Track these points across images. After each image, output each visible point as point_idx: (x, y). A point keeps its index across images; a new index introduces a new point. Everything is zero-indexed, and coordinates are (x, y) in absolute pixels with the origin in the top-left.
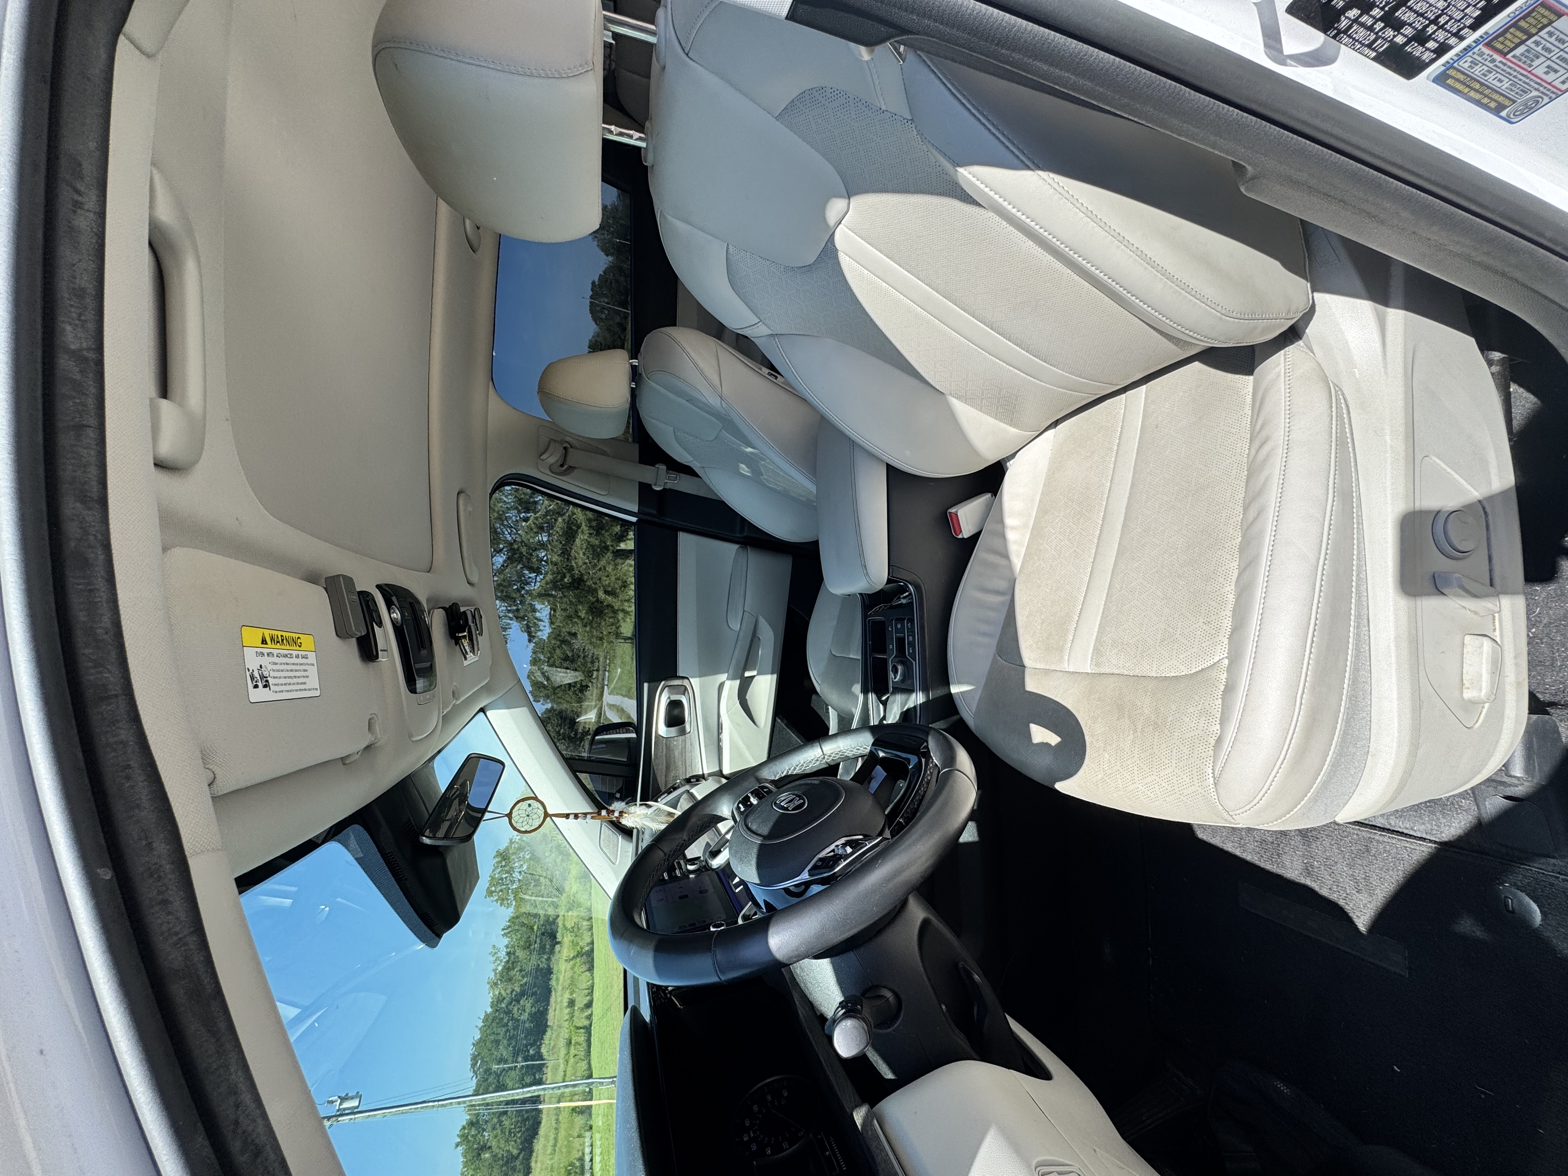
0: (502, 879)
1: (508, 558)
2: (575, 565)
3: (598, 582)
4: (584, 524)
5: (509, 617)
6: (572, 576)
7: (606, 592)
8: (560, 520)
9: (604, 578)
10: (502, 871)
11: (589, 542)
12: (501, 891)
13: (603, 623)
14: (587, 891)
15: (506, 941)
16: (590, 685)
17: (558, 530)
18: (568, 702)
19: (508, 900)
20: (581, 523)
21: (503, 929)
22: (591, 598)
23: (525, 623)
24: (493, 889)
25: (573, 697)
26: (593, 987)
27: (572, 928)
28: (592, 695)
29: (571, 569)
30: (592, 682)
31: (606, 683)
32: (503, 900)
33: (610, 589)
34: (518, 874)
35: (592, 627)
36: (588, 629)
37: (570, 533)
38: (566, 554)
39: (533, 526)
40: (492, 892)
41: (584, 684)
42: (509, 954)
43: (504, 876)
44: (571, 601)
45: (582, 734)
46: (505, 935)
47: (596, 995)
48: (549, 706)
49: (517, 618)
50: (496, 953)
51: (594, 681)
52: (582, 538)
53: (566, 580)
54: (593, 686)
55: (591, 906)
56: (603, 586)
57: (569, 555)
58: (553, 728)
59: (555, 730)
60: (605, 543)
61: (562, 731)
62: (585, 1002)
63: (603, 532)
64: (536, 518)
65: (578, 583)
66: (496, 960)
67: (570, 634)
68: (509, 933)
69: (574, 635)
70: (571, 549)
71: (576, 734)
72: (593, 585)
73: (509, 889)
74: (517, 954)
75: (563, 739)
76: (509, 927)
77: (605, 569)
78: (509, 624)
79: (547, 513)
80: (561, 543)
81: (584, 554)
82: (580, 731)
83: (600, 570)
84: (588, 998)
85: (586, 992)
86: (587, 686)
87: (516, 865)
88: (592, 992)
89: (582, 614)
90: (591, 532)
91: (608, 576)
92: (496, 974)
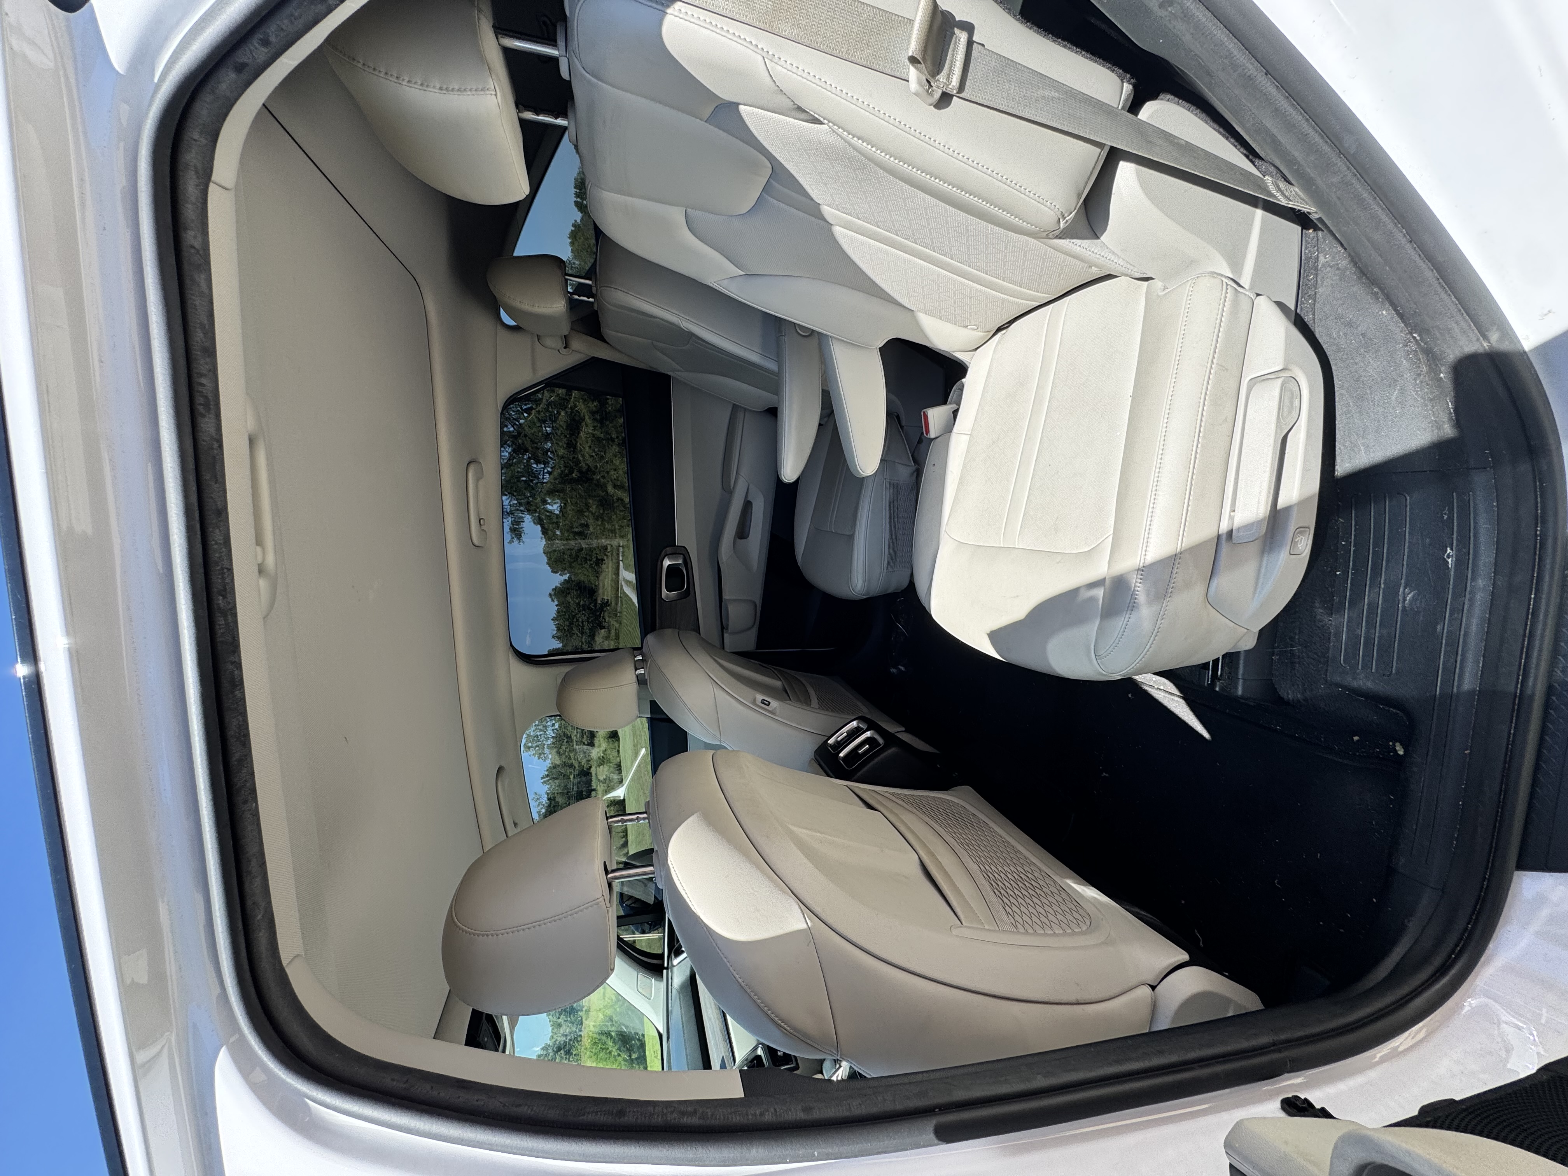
0: (537, 736)
1: (514, 451)
2: (581, 459)
3: (606, 475)
4: (587, 417)
5: (521, 511)
6: (580, 471)
7: (615, 486)
8: (563, 413)
9: (612, 472)
10: (536, 729)
11: (594, 435)
12: (537, 746)
13: (614, 517)
14: (615, 749)
15: (546, 788)
16: (605, 558)
17: (561, 423)
18: (585, 575)
19: (544, 754)
20: (584, 416)
21: (543, 778)
22: (601, 492)
23: (537, 515)
24: (530, 745)
25: (590, 570)
26: (627, 830)
27: (605, 780)
28: (608, 567)
29: (577, 462)
30: (607, 556)
31: (621, 559)
32: (540, 754)
33: (619, 483)
34: (551, 732)
35: (603, 520)
36: (599, 523)
37: (574, 426)
38: (571, 446)
39: (536, 420)
40: (529, 748)
41: (599, 557)
42: (549, 799)
43: (539, 734)
44: (581, 496)
45: (601, 605)
46: (544, 782)
47: (631, 838)
48: (566, 577)
49: (528, 511)
50: (538, 799)
51: (609, 554)
52: (588, 429)
53: (574, 475)
54: (607, 558)
55: (620, 762)
56: (611, 480)
57: (575, 447)
58: (573, 600)
59: (574, 602)
60: (610, 434)
61: (582, 603)
62: (621, 843)
63: (608, 423)
64: (539, 412)
65: (586, 477)
66: (539, 805)
67: (582, 525)
68: (548, 781)
69: (587, 526)
70: (577, 442)
71: (595, 606)
72: (602, 480)
73: (544, 745)
74: (557, 800)
75: (584, 610)
76: (547, 776)
77: (612, 461)
78: (522, 518)
79: (549, 404)
80: (566, 436)
81: (590, 447)
82: (599, 602)
83: (607, 462)
84: (624, 839)
85: (621, 834)
86: (603, 560)
87: (549, 724)
88: (627, 835)
89: (593, 509)
90: (595, 424)
91: (615, 470)
92: (540, 815)
